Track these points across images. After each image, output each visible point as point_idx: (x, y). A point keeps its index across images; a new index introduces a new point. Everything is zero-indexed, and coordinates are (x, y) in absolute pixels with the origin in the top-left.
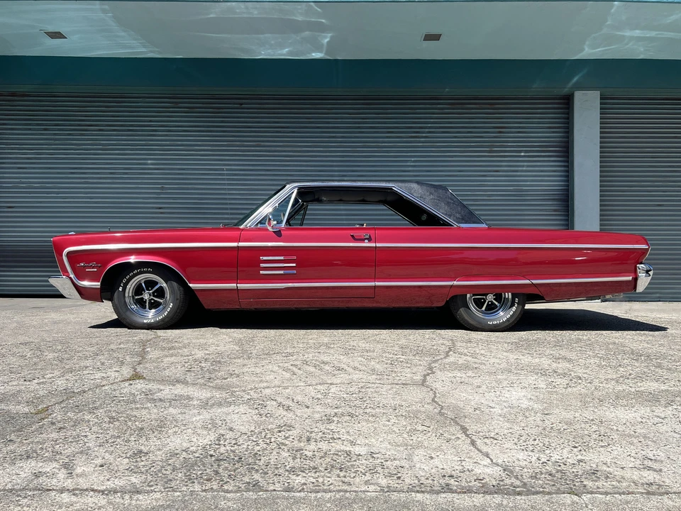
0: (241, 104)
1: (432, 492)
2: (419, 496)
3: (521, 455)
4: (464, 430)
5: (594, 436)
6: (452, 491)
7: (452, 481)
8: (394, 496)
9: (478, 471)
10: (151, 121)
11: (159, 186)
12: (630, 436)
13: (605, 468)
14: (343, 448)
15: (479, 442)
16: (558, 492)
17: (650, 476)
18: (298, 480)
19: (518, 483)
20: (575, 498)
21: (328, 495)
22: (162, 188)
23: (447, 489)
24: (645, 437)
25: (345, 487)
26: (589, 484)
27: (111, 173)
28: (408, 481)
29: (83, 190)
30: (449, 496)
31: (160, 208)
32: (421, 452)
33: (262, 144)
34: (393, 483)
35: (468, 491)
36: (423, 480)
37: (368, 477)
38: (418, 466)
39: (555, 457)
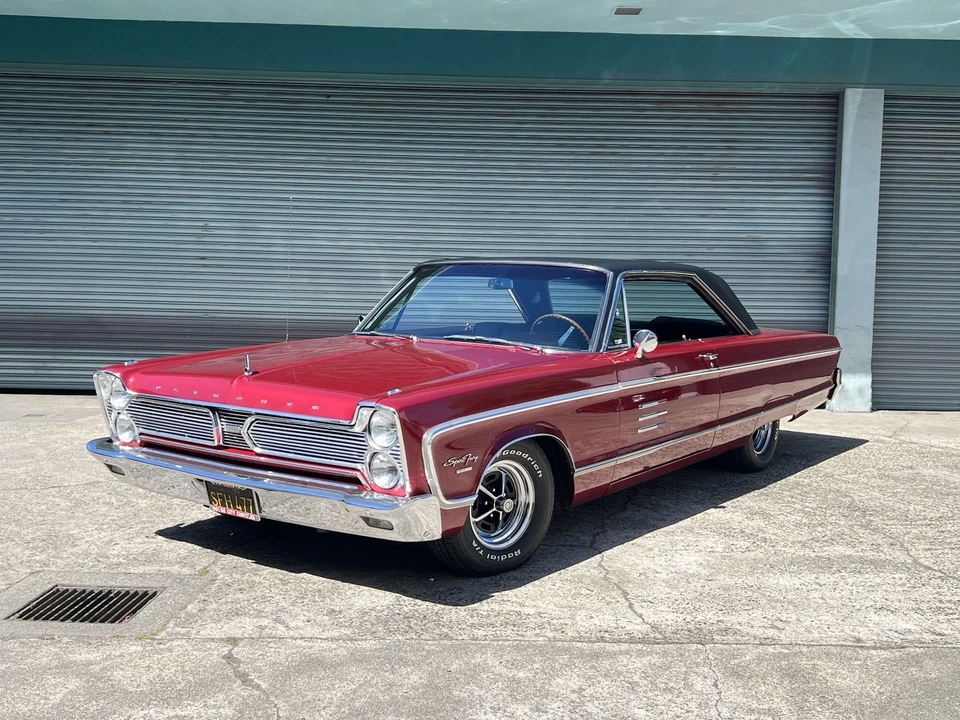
0: (329, 96)
1: (589, 641)
2: (579, 644)
3: (671, 616)
4: (625, 594)
5: (744, 601)
6: (605, 641)
7: (607, 635)
8: (559, 644)
9: (629, 628)
10: (186, 120)
11: (201, 224)
12: (778, 601)
13: (738, 627)
14: (513, 608)
15: (636, 605)
16: (691, 642)
17: (771, 633)
18: (481, 633)
19: (660, 636)
20: (700, 646)
21: (507, 643)
22: (205, 228)
23: (602, 639)
24: (790, 602)
25: (520, 638)
26: (717, 637)
27: (125, 202)
28: (570, 634)
29: (80, 228)
30: (602, 644)
31: (203, 258)
32: (584, 612)
33: (361, 160)
34: (559, 635)
35: (619, 641)
36: (583, 634)
37: (537, 631)
38: (579, 623)
39: (700, 618)
